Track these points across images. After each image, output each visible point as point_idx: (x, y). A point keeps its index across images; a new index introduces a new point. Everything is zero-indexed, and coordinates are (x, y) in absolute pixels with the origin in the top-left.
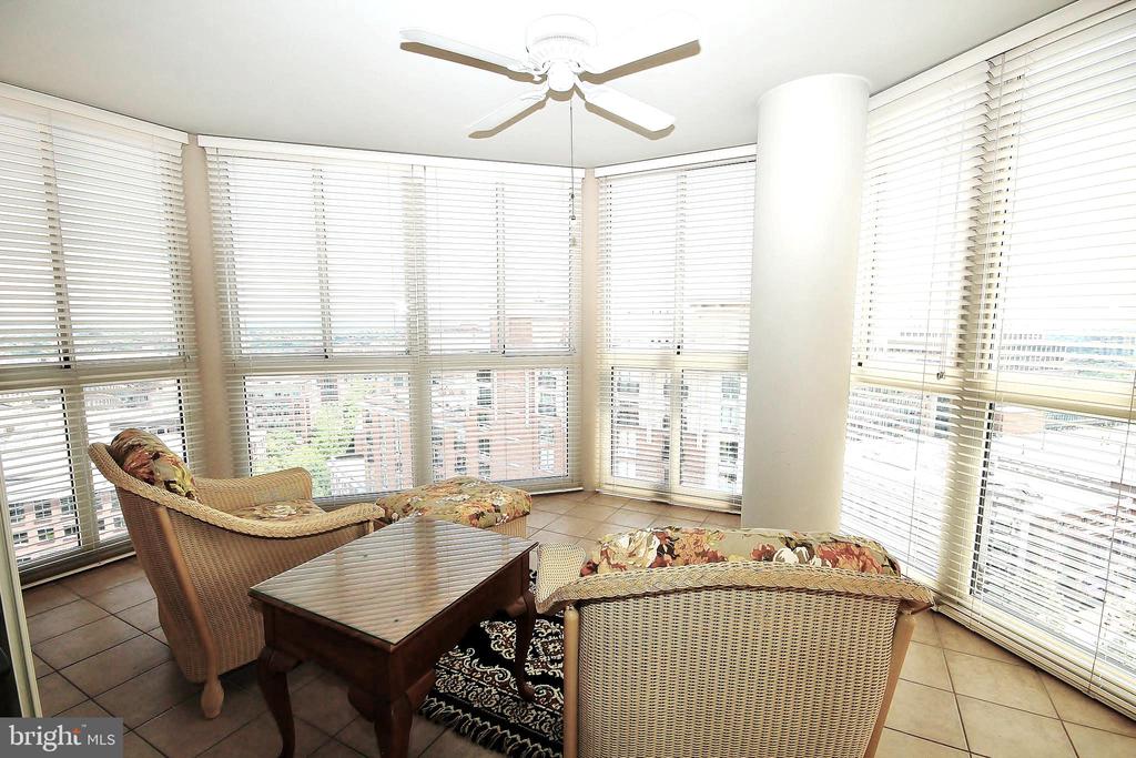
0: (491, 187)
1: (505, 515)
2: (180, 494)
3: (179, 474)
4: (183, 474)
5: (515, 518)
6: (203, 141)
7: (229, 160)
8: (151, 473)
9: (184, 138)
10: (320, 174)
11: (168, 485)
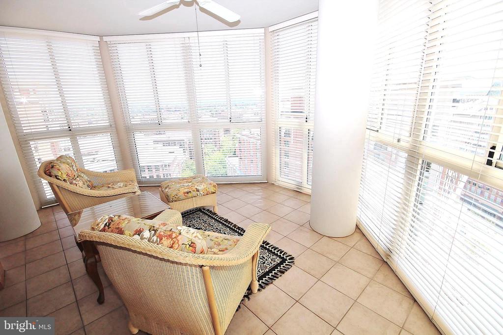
0: (221, 43)
1: (202, 193)
2: (60, 180)
3: (60, 173)
4: (62, 173)
5: (207, 194)
6: (105, 39)
7: (117, 45)
8: (50, 173)
9: (98, 39)
10: (150, 47)
11: (56, 177)
